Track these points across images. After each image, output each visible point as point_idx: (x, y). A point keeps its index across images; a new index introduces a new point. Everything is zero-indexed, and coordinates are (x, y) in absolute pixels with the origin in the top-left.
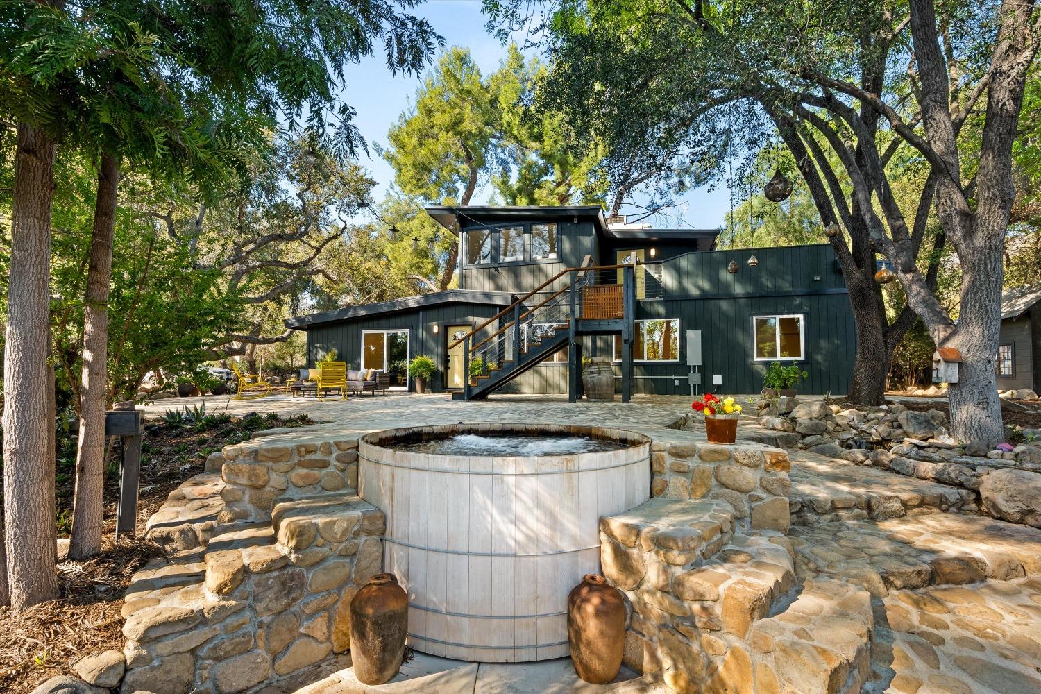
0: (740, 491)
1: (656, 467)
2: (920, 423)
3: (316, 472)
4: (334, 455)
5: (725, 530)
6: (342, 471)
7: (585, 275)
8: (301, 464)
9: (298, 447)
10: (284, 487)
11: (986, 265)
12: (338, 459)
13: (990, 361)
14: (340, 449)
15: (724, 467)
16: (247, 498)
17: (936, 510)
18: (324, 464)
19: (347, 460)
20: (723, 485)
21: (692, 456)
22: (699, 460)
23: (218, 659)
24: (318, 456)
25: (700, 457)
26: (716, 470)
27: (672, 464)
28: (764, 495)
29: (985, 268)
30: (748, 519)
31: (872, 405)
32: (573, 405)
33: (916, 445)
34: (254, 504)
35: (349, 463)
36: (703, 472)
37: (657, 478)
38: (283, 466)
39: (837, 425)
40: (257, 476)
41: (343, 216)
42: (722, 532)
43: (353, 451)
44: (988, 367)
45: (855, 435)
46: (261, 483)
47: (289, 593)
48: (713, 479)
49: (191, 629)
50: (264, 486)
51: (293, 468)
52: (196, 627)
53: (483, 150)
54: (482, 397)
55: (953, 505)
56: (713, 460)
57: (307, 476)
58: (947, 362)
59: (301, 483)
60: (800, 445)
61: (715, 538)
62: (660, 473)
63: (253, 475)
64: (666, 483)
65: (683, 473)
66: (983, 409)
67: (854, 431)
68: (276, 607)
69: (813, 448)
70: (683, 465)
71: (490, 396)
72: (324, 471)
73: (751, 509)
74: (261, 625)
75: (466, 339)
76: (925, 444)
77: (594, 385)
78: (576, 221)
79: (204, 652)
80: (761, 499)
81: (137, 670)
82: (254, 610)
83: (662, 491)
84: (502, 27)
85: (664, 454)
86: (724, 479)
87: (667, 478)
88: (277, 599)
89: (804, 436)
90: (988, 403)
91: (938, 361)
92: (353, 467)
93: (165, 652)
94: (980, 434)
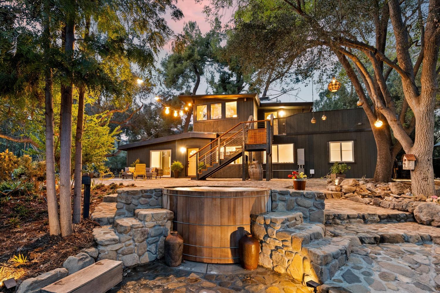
0: (306, 208)
1: (273, 199)
2: (398, 188)
3: (147, 199)
4: (154, 193)
5: (297, 219)
6: (157, 199)
7: (250, 125)
8: (142, 197)
9: (141, 191)
10: (137, 204)
11: (425, 118)
12: (155, 195)
13: (429, 160)
14: (156, 192)
15: (299, 198)
16: (125, 208)
17: (394, 220)
18: (150, 197)
19: (158, 195)
20: (299, 205)
21: (287, 194)
22: (290, 196)
23: (124, 255)
24: (148, 194)
25: (290, 195)
26: (296, 200)
27: (279, 198)
28: (315, 209)
29: (425, 119)
30: (309, 218)
31: (385, 182)
32: (244, 182)
33: (395, 197)
34: (127, 210)
35: (159, 197)
36: (291, 200)
37: (274, 203)
38: (136, 197)
39: (361, 189)
40: (128, 200)
41: (142, 100)
42: (296, 220)
43: (160, 192)
44: (428, 162)
45: (369, 193)
46: (129, 202)
47: (144, 236)
48: (295, 203)
49: (116, 244)
50: (130, 204)
51: (140, 198)
52: (117, 243)
53: (203, 67)
54: (203, 179)
55: (402, 219)
56: (295, 196)
57: (145, 201)
58: (409, 160)
59: (142, 203)
60: (343, 197)
61: (293, 222)
62: (275, 201)
63: (127, 199)
64: (277, 205)
65: (284, 201)
66: (426, 181)
67: (369, 192)
68: (140, 240)
69: (348, 198)
70: (284, 198)
71: (207, 179)
72: (151, 199)
73: (310, 214)
74: (136, 246)
75: (196, 153)
76: (399, 196)
77: (254, 173)
78: (245, 100)
79: (120, 251)
80: (313, 210)
81: (102, 254)
82: (134, 240)
83: (276, 208)
84: (212, 19)
85: (276, 194)
86: (299, 203)
87: (277, 203)
88: (140, 237)
89: (345, 194)
90: (428, 178)
91: (406, 160)
92: (160, 198)
93: (109, 250)
94: (424, 192)
